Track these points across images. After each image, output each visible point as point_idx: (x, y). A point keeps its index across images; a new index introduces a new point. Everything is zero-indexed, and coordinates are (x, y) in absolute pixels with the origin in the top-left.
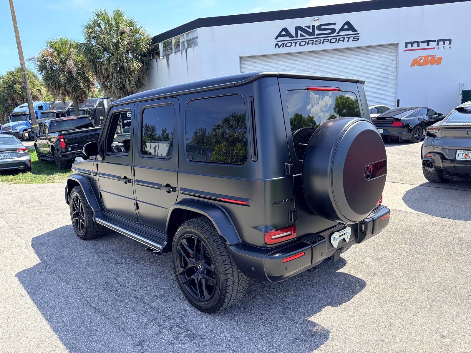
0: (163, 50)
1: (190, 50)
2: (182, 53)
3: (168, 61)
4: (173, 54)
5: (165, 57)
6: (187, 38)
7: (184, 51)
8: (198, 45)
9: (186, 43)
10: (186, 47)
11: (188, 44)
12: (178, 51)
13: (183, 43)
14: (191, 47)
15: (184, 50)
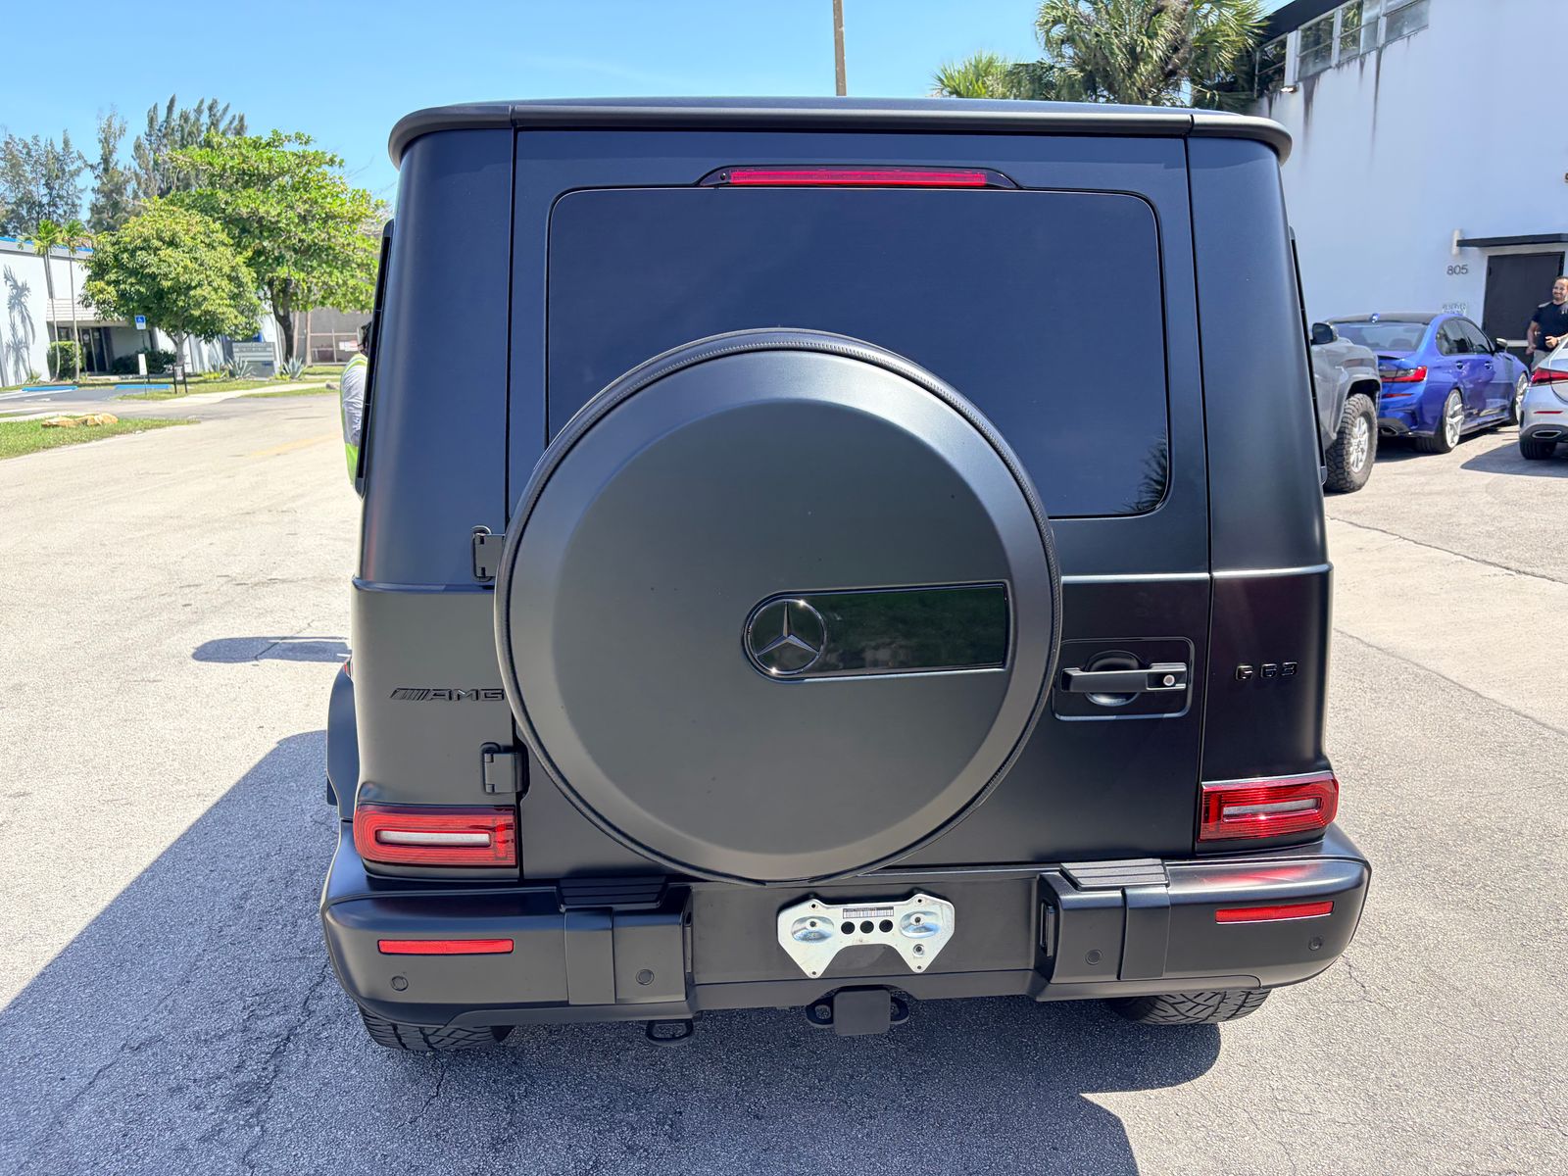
0: (1298, 59)
1: (1395, 51)
2: (1362, 65)
3: (1308, 99)
4: (1329, 71)
5: (1301, 85)
6: (1390, 4)
7: (1372, 58)
8: (1425, 27)
9: (1383, 23)
10: (1382, 38)
11: (1390, 29)
12: (1349, 60)
13: (1374, 23)
14: (1400, 36)
15: (1374, 54)
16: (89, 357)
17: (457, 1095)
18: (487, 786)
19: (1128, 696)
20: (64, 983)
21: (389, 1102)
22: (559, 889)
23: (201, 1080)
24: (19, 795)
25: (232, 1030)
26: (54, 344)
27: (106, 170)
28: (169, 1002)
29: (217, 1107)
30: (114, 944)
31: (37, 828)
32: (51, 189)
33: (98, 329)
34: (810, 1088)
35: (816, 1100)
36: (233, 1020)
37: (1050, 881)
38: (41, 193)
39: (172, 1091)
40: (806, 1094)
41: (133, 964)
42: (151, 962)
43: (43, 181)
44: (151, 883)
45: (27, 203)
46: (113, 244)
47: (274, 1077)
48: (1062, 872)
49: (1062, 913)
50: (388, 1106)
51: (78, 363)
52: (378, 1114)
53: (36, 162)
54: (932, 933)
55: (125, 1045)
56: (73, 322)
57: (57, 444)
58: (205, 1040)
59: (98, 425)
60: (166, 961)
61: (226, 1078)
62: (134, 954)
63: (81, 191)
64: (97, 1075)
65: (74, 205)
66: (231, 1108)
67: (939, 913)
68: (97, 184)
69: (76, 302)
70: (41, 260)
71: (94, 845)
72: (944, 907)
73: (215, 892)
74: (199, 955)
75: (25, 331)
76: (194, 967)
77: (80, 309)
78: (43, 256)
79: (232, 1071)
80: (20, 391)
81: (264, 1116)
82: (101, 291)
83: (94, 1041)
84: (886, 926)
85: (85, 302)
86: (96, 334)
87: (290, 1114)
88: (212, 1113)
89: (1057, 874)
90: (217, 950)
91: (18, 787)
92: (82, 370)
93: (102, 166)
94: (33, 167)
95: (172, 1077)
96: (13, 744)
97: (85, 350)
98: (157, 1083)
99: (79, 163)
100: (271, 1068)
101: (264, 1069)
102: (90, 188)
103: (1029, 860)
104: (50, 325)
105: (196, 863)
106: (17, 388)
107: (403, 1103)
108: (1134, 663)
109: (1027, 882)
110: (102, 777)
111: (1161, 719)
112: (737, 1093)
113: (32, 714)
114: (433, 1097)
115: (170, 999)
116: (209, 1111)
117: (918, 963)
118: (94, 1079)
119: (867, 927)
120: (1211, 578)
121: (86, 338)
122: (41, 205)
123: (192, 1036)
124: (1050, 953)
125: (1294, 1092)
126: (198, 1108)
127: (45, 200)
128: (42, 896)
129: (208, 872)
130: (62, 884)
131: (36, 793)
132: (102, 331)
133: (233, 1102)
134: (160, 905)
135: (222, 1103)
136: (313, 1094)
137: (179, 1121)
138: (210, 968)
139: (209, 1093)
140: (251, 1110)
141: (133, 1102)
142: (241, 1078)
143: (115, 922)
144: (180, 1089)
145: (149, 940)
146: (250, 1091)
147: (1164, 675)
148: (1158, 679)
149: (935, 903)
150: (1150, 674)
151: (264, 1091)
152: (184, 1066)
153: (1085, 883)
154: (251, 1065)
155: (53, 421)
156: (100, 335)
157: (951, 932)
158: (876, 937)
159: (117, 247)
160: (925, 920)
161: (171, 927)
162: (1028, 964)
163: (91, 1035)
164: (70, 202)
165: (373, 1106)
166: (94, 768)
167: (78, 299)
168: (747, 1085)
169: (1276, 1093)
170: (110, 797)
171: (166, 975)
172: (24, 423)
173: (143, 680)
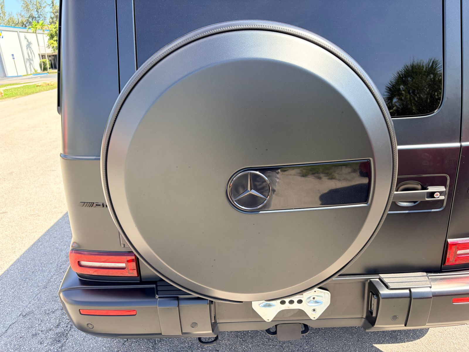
16: (51, 65)
17: (135, 341)
18: (122, 245)
19: (415, 202)
20: (5, 287)
21: (109, 343)
22: (157, 286)
23: (44, 331)
24: (4, 213)
25: (58, 309)
26: (41, 61)
27: (53, 5)
28: (39, 296)
29: (48, 343)
30: (24, 271)
31: (7, 225)
32: (38, 12)
33: (54, 55)
34: (268, 339)
35: (271, 345)
36: (59, 305)
37: (375, 283)
38: (35, 14)
39: (33, 335)
40: (267, 342)
41: (29, 280)
42: (35, 279)
43: (36, 10)
44: (41, 247)
45: (32, 17)
46: (55, 28)
47: (70, 330)
48: (380, 279)
49: (381, 300)
50: (109, 345)
51: (48, 66)
52: (105, 349)
53: (33, 4)
54: (320, 304)
55: (21, 314)
56: (45, 54)
57: (40, 91)
58: (48, 313)
59: (52, 85)
60: (40, 278)
61: (53, 330)
62: (30, 276)
63: (47, 13)
64: (9, 327)
65: (45, 17)
66: (52, 344)
67: (324, 296)
68: (51, 10)
69: (46, 47)
70: (35, 34)
71: (24, 232)
72: (326, 294)
73: (61, 250)
74: (52, 276)
75: (32, 56)
76: (49, 281)
77: (47, 49)
78: (35, 33)
79: (55, 327)
80: (32, 75)
81: (64, 348)
82: (52, 43)
83: (10, 312)
84: (300, 302)
85: (48, 47)
86: (53, 57)
87: (73, 348)
88: (46, 346)
89: (378, 280)
90: (58, 275)
91: (4, 210)
92: (50, 68)
93: (52, 4)
94: (32, 5)
95: (34, 329)
96: (5, 194)
97: (50, 62)
98: (28, 332)
99: (45, 4)
100: (69, 326)
101: (67, 326)
102: (49, 11)
103: (364, 273)
104: (39, 55)
105: (57, 238)
106: (31, 74)
107: (114, 344)
108: (419, 187)
109: (364, 284)
110: (31, 206)
111: (430, 212)
112: (240, 341)
113: (14, 183)
114: (126, 341)
115: (39, 294)
116: (45, 345)
117: (314, 316)
118: (8, 329)
119: (291, 302)
120: (461, 146)
121: (50, 58)
122: (35, 18)
123: (44, 311)
124: (374, 315)
125: (463, 346)
126: (41, 343)
127: (37, 16)
128: (4, 252)
129: (60, 242)
130: (11, 247)
131: (9, 212)
132: (55, 56)
133: (54, 341)
134: (42, 256)
135: (49, 341)
136: (82, 339)
137: (33, 349)
138: (54, 282)
139: (46, 337)
140: (60, 345)
141: (19, 341)
142: (58, 330)
143: (26, 262)
144: (36, 335)
145: (36, 270)
146: (61, 336)
147: (434, 193)
148: (432, 195)
149: (322, 292)
150: (428, 193)
151: (65, 336)
152: (39, 325)
153: (391, 286)
154: (62, 325)
155: (39, 84)
156: (54, 57)
157: (328, 303)
158: (296, 306)
159: (56, 29)
160: (317, 299)
161: (44, 264)
162: (363, 316)
163: (10, 310)
164: (44, 16)
165: (103, 345)
166: (29, 202)
167: (46, 46)
168: (244, 337)
169: (455, 346)
170: (32, 213)
171: (40, 284)
172: (31, 85)
173: (50, 170)
